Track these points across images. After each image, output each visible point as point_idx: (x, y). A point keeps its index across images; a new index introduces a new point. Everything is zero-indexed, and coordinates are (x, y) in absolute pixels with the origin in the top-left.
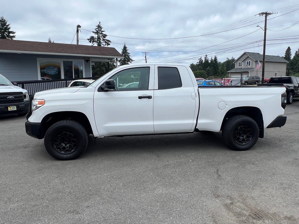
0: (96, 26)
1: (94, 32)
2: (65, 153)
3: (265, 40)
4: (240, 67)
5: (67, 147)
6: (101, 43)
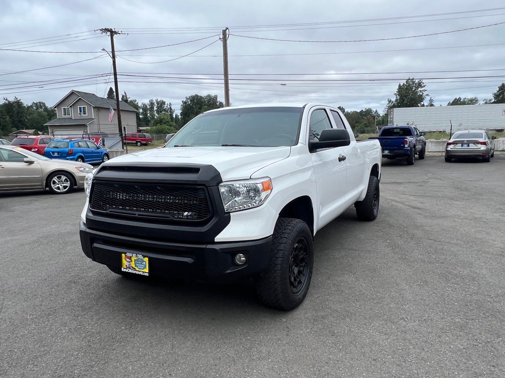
3: (115, 74)
4: (67, 116)
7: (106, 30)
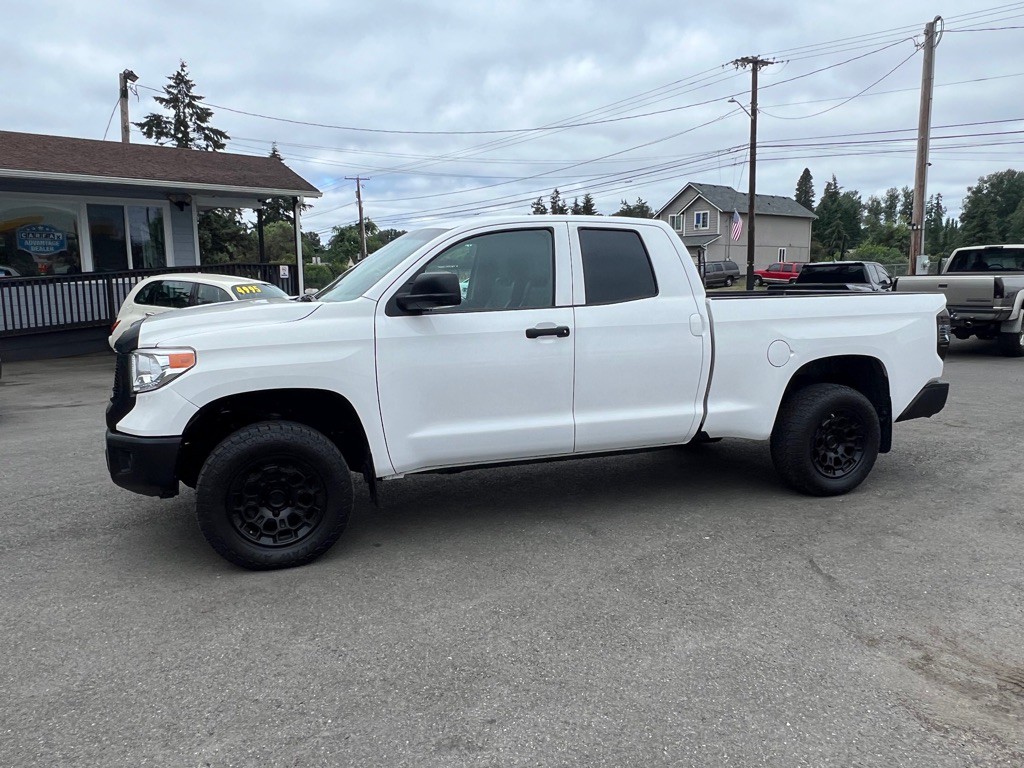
0: (170, 78)
1: (161, 100)
2: (275, 541)
3: (753, 146)
5: (282, 521)
6: (192, 140)
7: (745, 61)
